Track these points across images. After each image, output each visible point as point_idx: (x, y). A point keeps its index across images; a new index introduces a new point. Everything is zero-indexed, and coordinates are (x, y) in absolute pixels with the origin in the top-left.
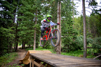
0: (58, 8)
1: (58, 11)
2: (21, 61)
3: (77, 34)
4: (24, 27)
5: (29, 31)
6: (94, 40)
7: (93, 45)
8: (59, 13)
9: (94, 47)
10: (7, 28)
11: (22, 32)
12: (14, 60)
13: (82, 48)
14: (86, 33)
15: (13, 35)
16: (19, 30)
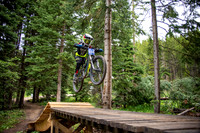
0: (106, 21)
1: (106, 27)
2: (33, 125)
3: (141, 72)
4: (37, 58)
5: (49, 66)
7: (172, 93)
8: (108, 31)
9: (173, 97)
10: (4, 60)
11: (35, 68)
12: (17, 124)
13: (151, 96)
14: (158, 69)
15: (16, 74)
16: (28, 64)
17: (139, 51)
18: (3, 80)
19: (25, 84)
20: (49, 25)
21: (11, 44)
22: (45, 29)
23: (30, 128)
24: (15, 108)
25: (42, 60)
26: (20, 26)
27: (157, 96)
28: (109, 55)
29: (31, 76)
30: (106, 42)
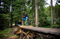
0: (36, 1)
1: (36, 3)
3: (47, 16)
5: (19, 15)
6: (58, 20)
7: (57, 22)
9: (57, 24)
10: (6, 14)
11: (15, 16)
12: (11, 32)
13: (51, 23)
14: (53, 15)
15: (10, 18)
16: (13, 15)
17: (46, 10)
18: (7, 20)
19: (12, 21)
20: (18, 3)
21: (8, 10)
22: (17, 5)
23: (15, 33)
24: (10, 28)
25: (17, 14)
26: (10, 4)
27: (52, 23)
28: (37, 11)
29: (14, 18)
30: (36, 7)
